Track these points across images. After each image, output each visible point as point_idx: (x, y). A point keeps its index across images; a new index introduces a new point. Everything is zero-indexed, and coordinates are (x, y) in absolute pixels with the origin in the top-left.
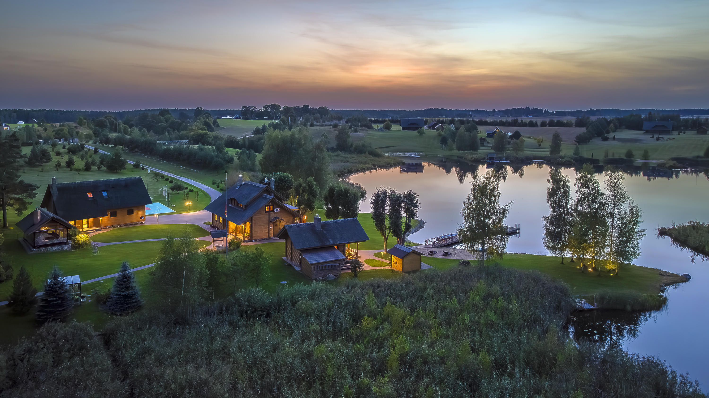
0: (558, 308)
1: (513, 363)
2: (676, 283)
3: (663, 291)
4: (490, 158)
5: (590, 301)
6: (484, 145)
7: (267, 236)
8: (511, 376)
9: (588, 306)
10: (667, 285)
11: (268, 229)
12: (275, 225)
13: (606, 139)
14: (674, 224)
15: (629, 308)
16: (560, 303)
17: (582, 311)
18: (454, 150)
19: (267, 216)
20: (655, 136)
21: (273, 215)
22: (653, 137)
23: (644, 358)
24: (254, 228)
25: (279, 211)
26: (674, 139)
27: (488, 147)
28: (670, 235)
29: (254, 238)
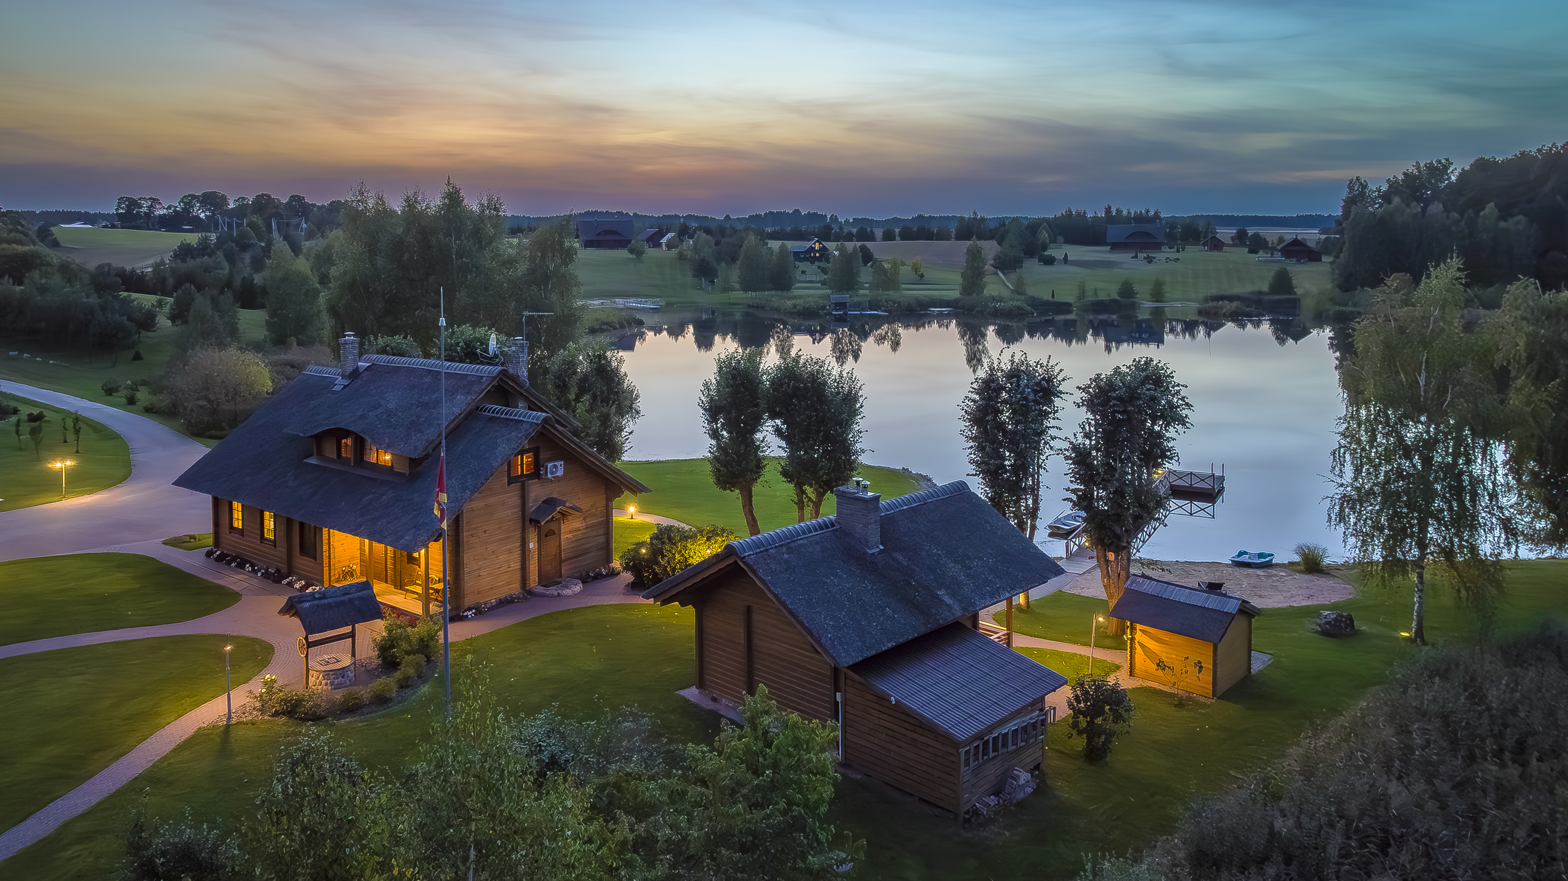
7: (515, 588)
11: (517, 555)
12: (547, 535)
13: (1050, 261)
18: (733, 290)
19: (512, 497)
20: (1141, 255)
21: (537, 492)
22: (1136, 257)
24: (467, 557)
25: (560, 473)
26: (1179, 259)
29: (468, 601)
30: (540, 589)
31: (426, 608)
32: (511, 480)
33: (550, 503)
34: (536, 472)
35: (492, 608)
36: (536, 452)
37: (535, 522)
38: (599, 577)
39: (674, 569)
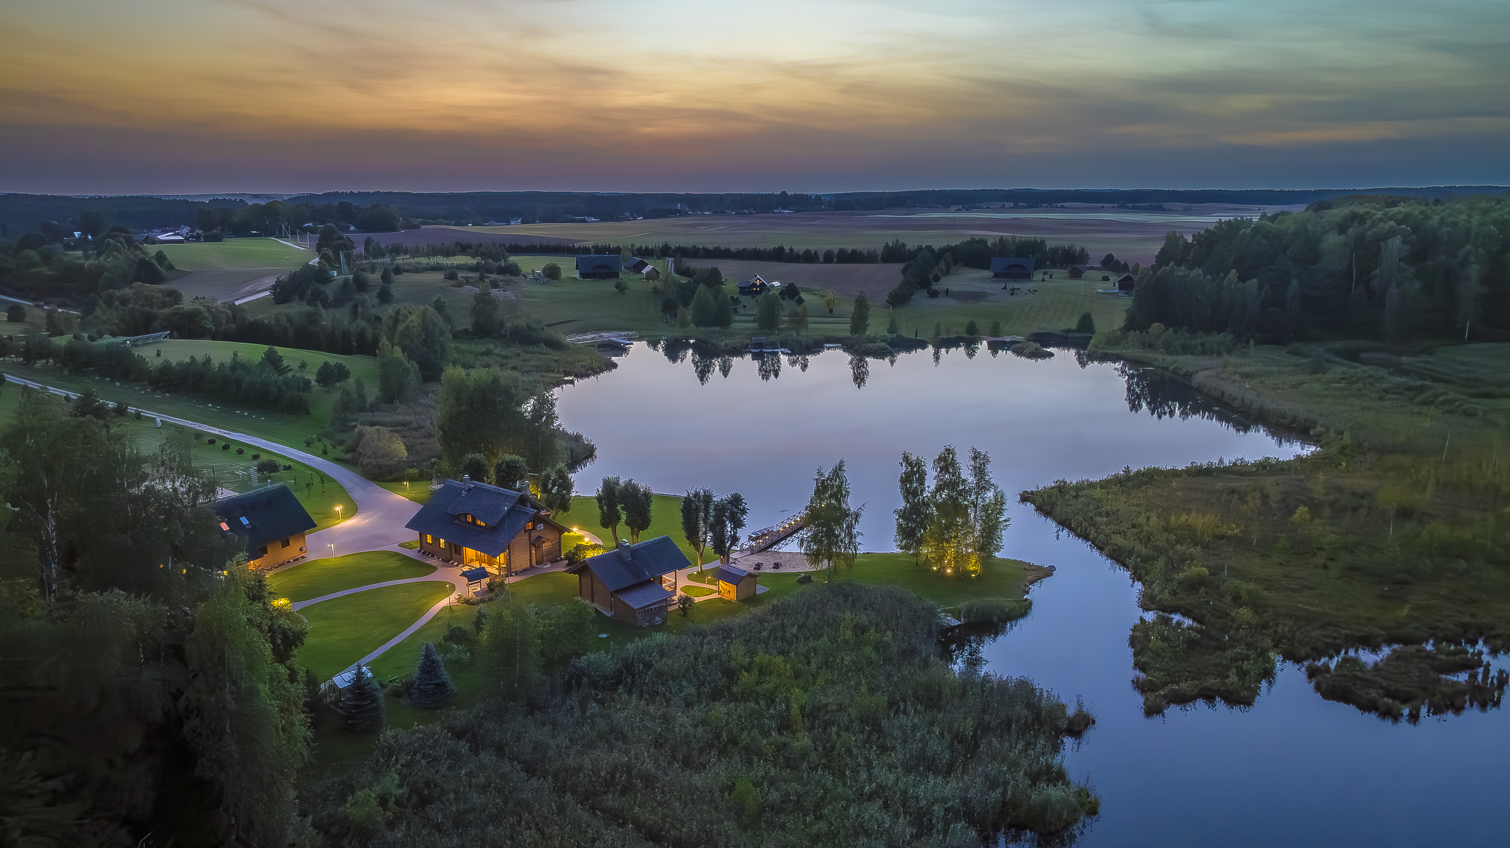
0: (930, 632)
1: (904, 701)
2: (1041, 579)
3: (1028, 593)
4: (756, 344)
5: (956, 614)
6: (738, 312)
7: (528, 565)
8: (905, 712)
9: (955, 623)
10: (1032, 583)
11: (528, 554)
12: (538, 548)
14: (1038, 486)
15: (995, 619)
16: (930, 626)
17: (952, 629)
18: (688, 324)
20: (1009, 286)
21: (534, 535)
22: (1005, 288)
23: (1017, 679)
24: (513, 556)
25: (542, 528)
26: (1036, 290)
27: (745, 315)
28: (1033, 502)
29: (513, 570)
30: (536, 566)
31: (500, 572)
32: (525, 531)
33: (539, 538)
34: (534, 528)
35: (521, 572)
36: (533, 521)
37: (534, 545)
38: (557, 561)
39: (581, 560)
